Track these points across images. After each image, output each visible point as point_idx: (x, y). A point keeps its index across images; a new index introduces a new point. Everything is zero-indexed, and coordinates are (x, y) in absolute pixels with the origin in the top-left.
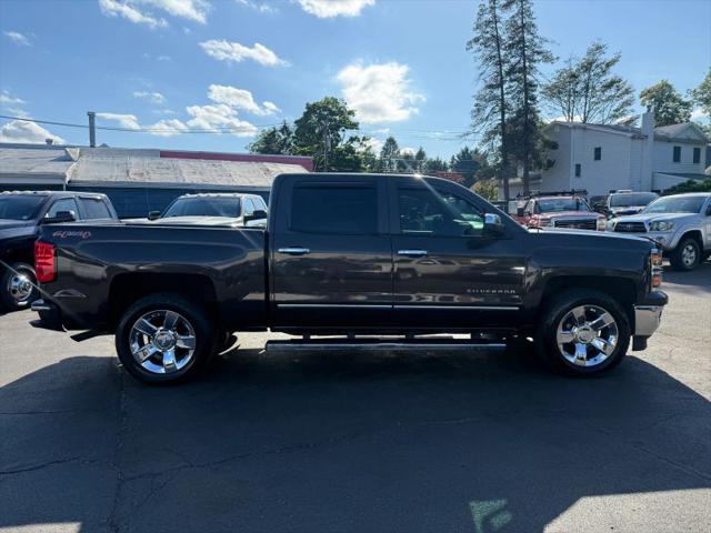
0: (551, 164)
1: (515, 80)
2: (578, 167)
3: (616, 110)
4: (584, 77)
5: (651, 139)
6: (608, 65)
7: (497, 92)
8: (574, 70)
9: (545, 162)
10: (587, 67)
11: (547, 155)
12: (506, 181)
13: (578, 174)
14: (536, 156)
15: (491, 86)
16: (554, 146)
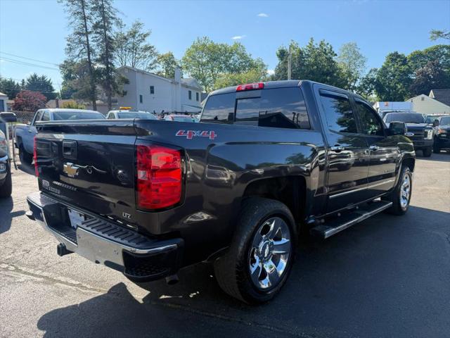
0: (125, 93)
1: (98, 33)
2: (141, 96)
3: (151, 65)
4: (131, 40)
5: (180, 85)
6: (145, 36)
7: (84, 38)
8: (126, 34)
9: (122, 92)
10: (133, 34)
11: (123, 87)
12: (94, 102)
13: (141, 101)
14: (115, 87)
15: (79, 33)
16: (127, 82)
